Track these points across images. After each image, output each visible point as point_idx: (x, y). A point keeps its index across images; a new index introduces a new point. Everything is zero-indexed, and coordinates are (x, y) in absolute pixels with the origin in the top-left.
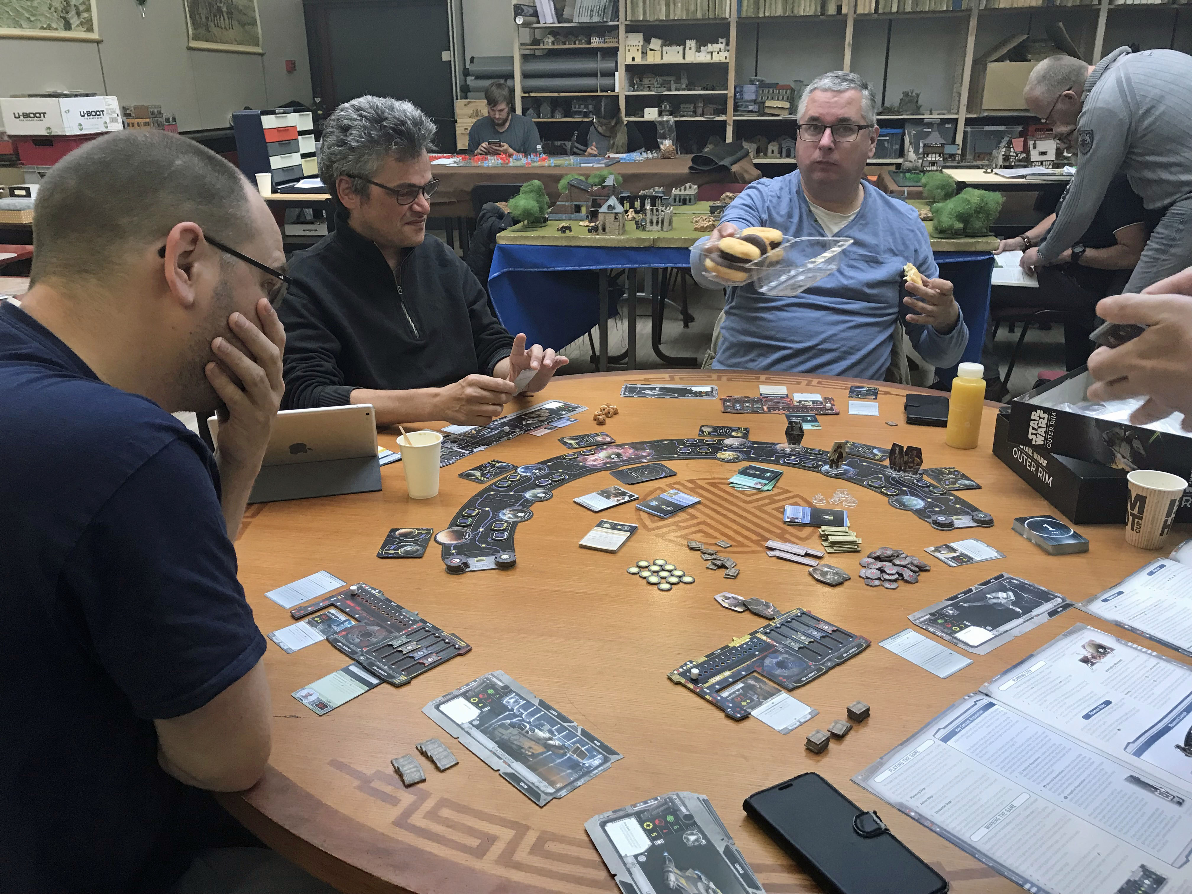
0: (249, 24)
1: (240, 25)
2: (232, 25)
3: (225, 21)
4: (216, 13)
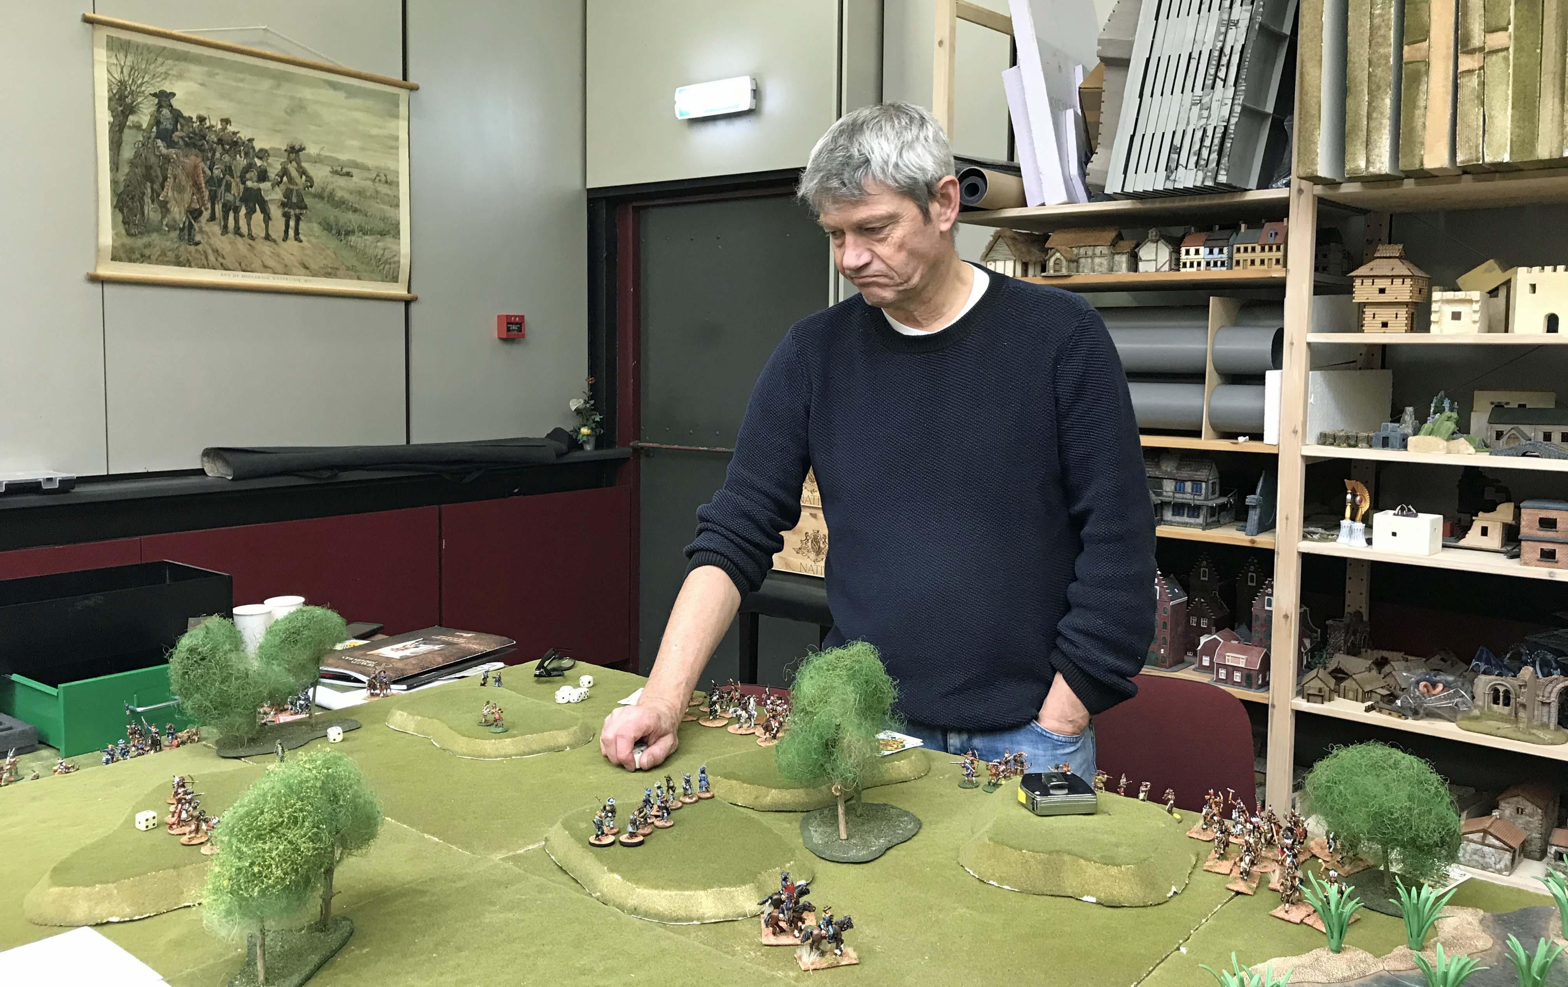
0: (364, 232)
1: (330, 232)
2: (297, 233)
3: (270, 223)
4: (238, 204)
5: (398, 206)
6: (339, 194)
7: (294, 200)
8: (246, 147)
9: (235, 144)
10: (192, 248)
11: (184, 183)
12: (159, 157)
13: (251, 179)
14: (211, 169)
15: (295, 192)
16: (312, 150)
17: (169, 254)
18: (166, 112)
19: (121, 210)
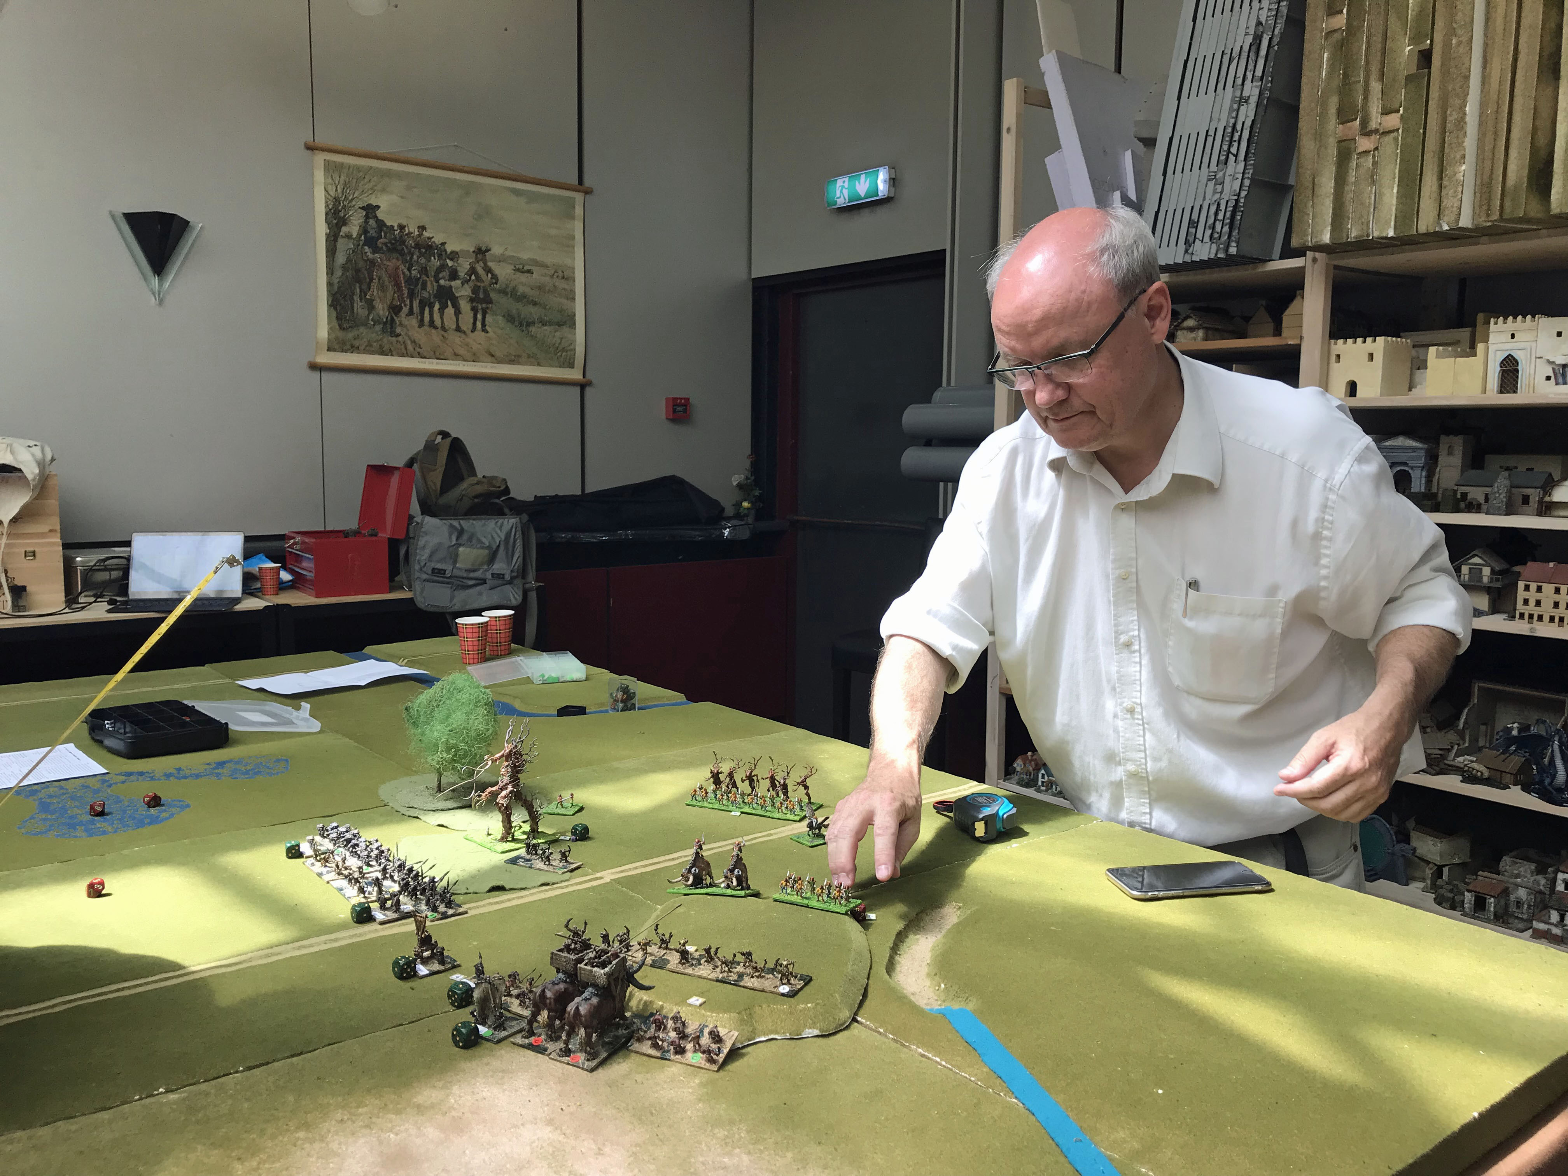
0: (543, 323)
1: (513, 323)
2: (484, 324)
3: (460, 315)
4: (432, 300)
5: (574, 299)
6: (521, 289)
7: (481, 296)
8: (439, 250)
9: (430, 247)
10: (394, 339)
11: (387, 283)
12: (366, 261)
13: (443, 278)
14: (409, 270)
15: (482, 290)
16: (496, 250)
17: (375, 344)
18: (372, 222)
19: (335, 309)
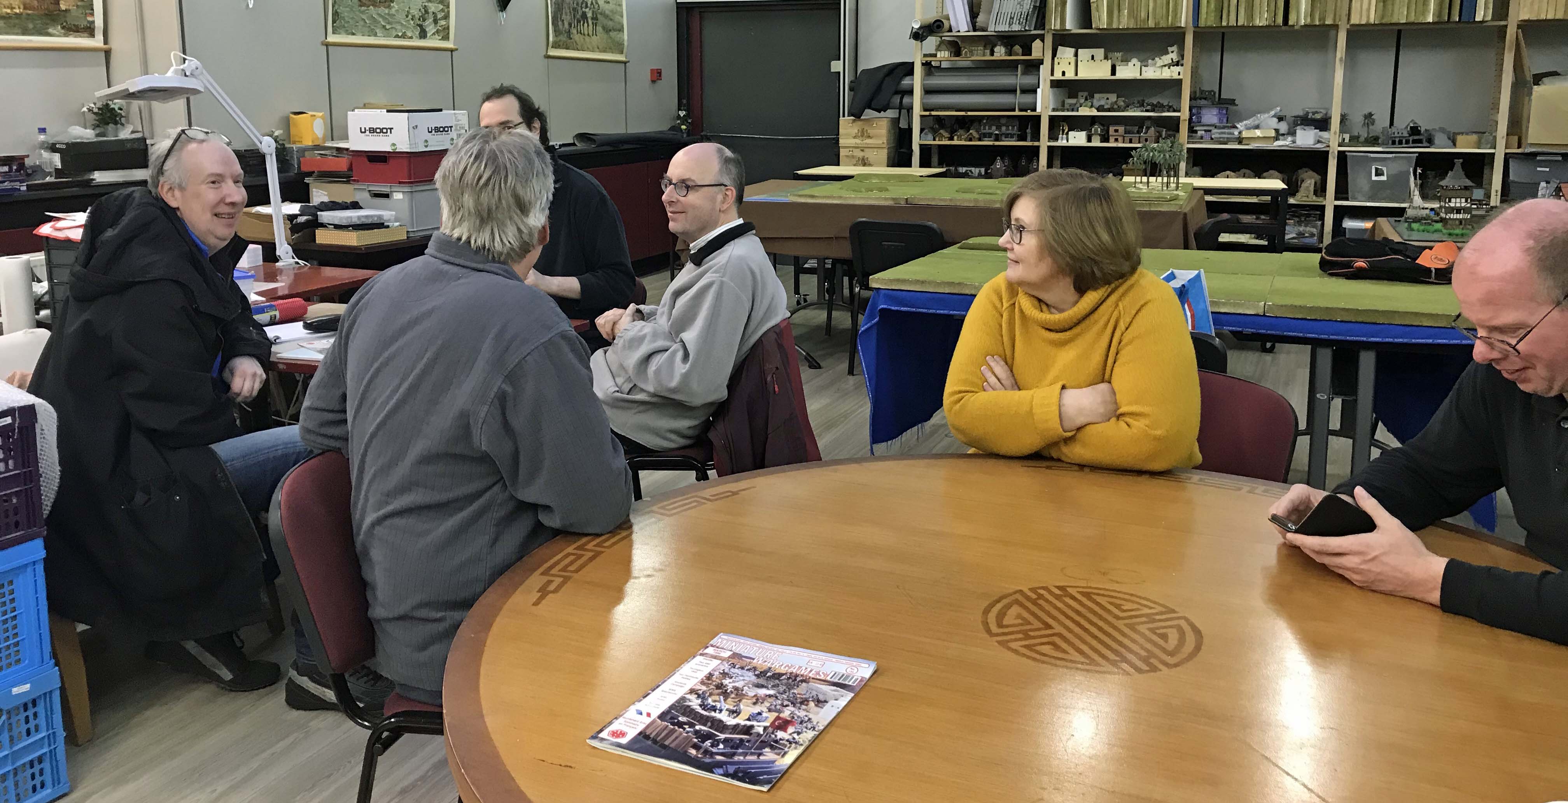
0: (615, 30)
1: (605, 31)
2: (595, 31)
3: (589, 27)
4: (581, 19)
7: (595, 16)
10: (568, 41)
15: (595, 13)
17: (565, 44)
